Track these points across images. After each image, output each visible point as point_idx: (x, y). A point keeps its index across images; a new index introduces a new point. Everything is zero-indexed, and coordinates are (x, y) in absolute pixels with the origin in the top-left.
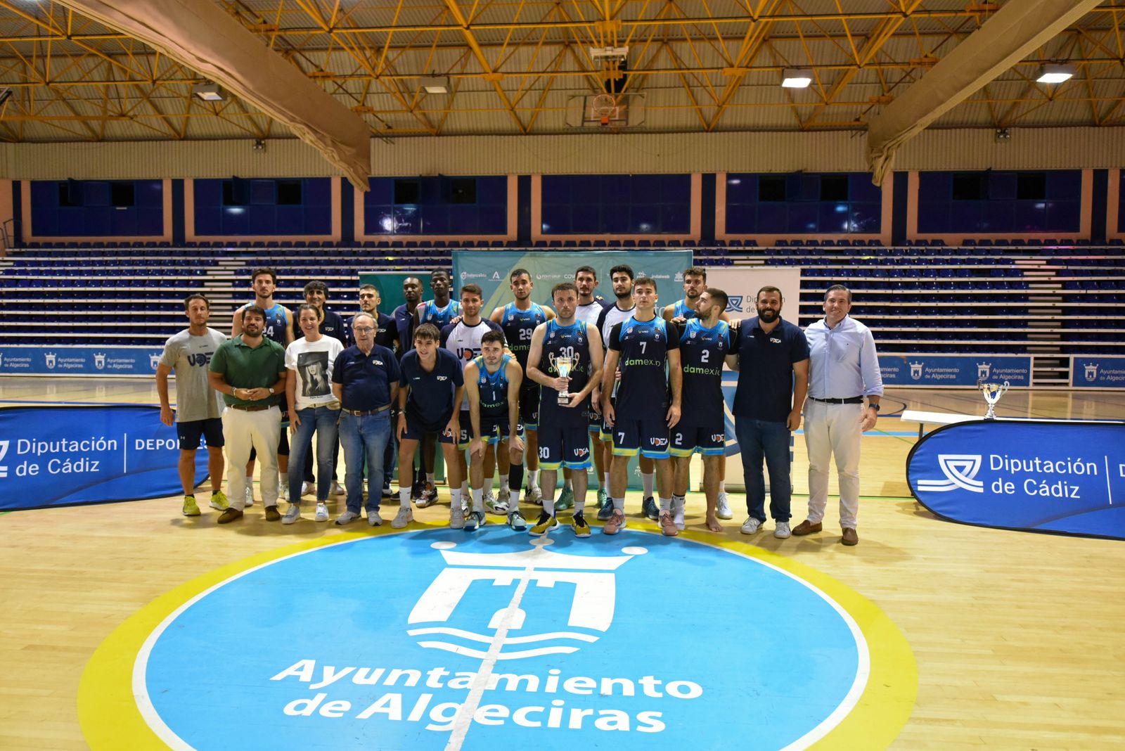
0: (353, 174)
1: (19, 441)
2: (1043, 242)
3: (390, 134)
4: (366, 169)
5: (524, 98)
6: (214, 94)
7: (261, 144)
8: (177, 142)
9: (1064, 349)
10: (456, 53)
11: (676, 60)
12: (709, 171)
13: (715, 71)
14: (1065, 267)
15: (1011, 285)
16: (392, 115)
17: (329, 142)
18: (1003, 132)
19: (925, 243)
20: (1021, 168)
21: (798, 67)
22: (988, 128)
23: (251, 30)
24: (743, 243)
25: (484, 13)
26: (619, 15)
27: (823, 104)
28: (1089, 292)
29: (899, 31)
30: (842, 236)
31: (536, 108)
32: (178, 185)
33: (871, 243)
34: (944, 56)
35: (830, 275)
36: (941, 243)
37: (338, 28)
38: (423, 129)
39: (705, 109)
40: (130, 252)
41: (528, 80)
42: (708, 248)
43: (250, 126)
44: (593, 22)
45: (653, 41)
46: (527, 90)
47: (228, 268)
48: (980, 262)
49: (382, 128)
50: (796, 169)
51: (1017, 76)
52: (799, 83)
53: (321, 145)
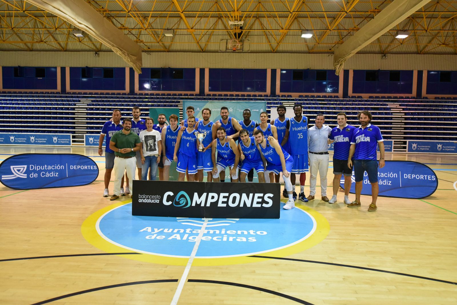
0: (135, 67)
1: (30, 165)
2: (398, 97)
3: (149, 51)
4: (140, 65)
5: (202, 39)
6: (81, 34)
7: (97, 54)
8: (63, 52)
9: (405, 138)
10: (176, 20)
11: (262, 25)
12: (274, 68)
13: (276, 30)
14: (406, 107)
15: (386, 114)
16: (150, 43)
17: (127, 55)
18: (385, 56)
19: (355, 97)
20: (391, 69)
21: (307, 30)
22: (379, 54)
23: (97, 11)
24: (286, 96)
25: (188, 7)
26: (240, 9)
27: (317, 44)
28: (414, 117)
29: (346, 16)
30: (324, 94)
31: (207, 42)
32: (63, 69)
33: (335, 97)
34: (363, 26)
35: (319, 109)
36: (361, 97)
37: (131, 11)
38: (162, 49)
39: (273, 44)
40: (44, 96)
41: (204, 32)
42: (273, 98)
43: (93, 47)
44: (230, 12)
45: (253, 17)
46: (204, 35)
47: (84, 103)
48: (375, 105)
49: (146, 48)
50: (307, 68)
51: (390, 35)
52: (308, 36)
53: (123, 55)
